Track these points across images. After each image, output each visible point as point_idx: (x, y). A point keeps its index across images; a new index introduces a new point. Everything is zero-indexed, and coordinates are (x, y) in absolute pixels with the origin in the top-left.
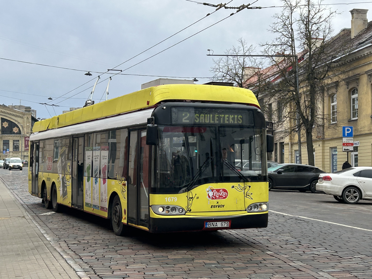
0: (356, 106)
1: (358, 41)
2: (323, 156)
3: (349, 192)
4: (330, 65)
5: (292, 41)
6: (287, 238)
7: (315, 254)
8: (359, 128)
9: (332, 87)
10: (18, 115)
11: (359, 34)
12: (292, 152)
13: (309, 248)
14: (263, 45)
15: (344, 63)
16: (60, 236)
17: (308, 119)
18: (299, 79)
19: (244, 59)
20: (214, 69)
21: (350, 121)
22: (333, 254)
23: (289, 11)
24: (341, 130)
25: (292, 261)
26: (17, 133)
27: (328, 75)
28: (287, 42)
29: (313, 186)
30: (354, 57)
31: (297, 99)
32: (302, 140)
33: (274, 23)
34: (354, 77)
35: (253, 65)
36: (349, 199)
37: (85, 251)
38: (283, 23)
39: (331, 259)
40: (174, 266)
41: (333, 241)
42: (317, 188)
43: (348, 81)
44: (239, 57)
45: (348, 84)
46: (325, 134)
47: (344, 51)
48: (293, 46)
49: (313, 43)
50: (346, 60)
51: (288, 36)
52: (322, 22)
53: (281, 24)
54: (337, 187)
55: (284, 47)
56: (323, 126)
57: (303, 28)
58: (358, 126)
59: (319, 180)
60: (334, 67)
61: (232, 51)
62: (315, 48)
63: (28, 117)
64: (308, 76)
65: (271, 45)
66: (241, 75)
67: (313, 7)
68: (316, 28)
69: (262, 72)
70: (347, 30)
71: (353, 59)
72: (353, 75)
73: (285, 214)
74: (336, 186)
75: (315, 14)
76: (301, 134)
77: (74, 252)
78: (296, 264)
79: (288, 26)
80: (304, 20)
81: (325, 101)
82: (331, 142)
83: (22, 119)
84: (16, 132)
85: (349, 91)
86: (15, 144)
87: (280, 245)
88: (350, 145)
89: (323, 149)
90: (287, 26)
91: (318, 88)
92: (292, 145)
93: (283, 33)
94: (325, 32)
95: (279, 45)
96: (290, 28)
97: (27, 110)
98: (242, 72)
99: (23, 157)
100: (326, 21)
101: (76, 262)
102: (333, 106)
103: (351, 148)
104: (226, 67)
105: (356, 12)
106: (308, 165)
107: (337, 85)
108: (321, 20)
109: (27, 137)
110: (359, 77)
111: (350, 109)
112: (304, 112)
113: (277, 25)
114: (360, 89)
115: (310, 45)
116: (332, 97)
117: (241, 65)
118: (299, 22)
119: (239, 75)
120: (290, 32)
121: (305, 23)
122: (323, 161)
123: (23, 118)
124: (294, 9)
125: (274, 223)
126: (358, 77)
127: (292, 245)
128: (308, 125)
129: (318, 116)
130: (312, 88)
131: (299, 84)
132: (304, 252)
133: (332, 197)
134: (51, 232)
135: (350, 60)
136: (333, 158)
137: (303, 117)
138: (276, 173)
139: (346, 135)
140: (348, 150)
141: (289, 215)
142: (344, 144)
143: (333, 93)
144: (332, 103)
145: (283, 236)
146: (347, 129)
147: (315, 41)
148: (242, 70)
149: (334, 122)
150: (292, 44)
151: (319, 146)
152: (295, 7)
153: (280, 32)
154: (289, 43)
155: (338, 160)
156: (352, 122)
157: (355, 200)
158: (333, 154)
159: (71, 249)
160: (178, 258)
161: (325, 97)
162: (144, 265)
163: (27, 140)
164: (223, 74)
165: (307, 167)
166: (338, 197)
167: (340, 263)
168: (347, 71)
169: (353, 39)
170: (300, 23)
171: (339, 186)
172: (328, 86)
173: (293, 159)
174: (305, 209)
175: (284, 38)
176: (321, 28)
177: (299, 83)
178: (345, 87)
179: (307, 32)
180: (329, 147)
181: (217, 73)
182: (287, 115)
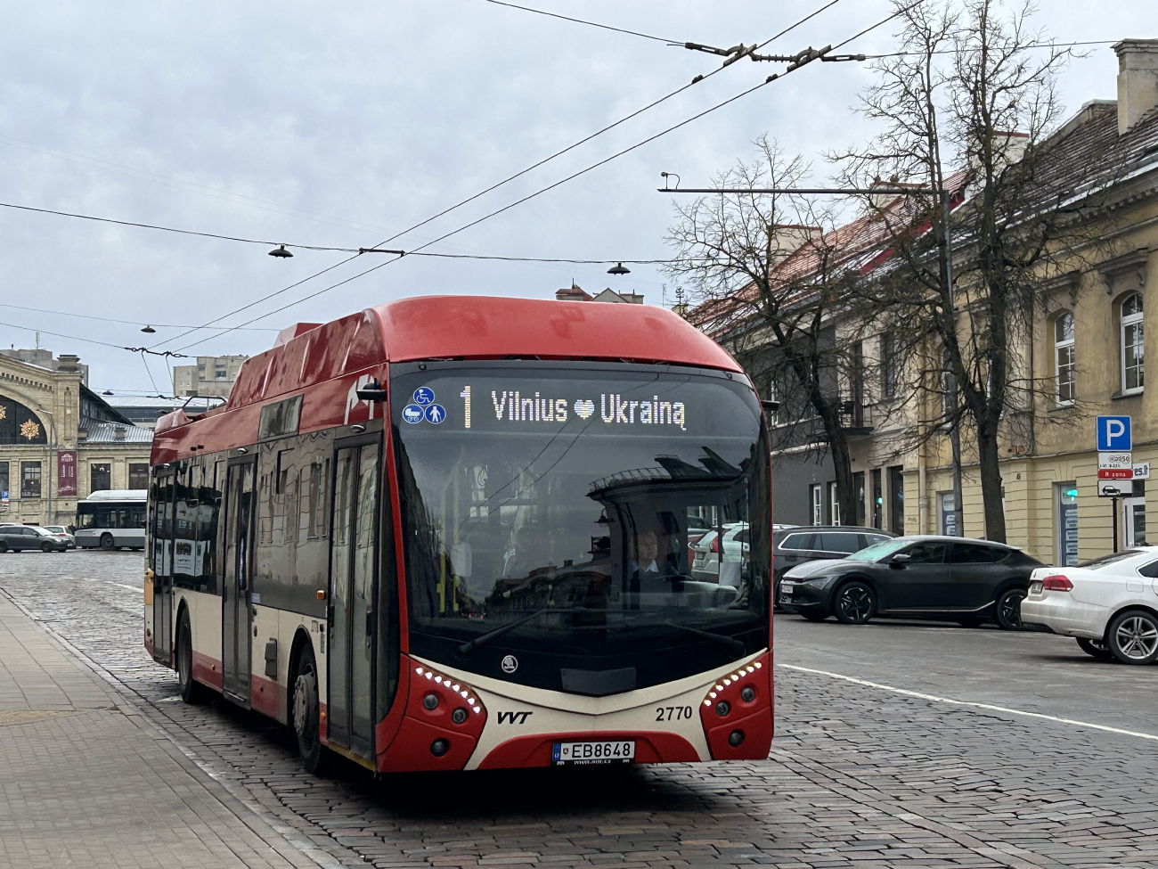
0: (1136, 351)
1: (1141, 141)
2: (1032, 509)
3: (1129, 625)
4: (1052, 220)
5: (931, 146)
6: (955, 772)
7: (1053, 821)
8: (1148, 419)
9: (1061, 290)
10: (36, 383)
11: (1142, 121)
12: (928, 498)
13: (1028, 801)
14: (838, 159)
15: (1096, 214)
16: (245, 767)
17: (983, 393)
18: (954, 263)
19: (774, 200)
20: (678, 233)
21: (1118, 398)
22: (1109, 819)
23: (921, 49)
24: (1091, 427)
25: (983, 841)
26: (34, 441)
27: (1047, 250)
28: (915, 148)
29: (1005, 609)
30: (1129, 194)
31: (950, 331)
32: (964, 459)
33: (873, 88)
34: (1130, 259)
35: (803, 219)
36: (1128, 649)
37: (333, 813)
38: (902, 87)
39: (1104, 836)
40: (623, 857)
41: (1101, 779)
42: (1025, 615)
43: (1111, 272)
44: (755, 195)
45: (1110, 278)
46: (1037, 439)
47: (1096, 176)
48: (935, 161)
49: (996, 152)
50: (1105, 205)
51: (917, 129)
52: (1027, 84)
53: (896, 89)
54: (1089, 612)
55: (906, 163)
56: (1031, 414)
57: (965, 103)
58: (1146, 416)
59: (1030, 590)
60: (1067, 227)
61: (736, 176)
62: (1004, 167)
63: (68, 388)
64: (982, 255)
65: (864, 156)
66: (764, 253)
67: (999, 37)
68: (1008, 103)
69: (834, 243)
70: (1102, 105)
71: (1125, 201)
72: (1127, 252)
73: (930, 697)
74: (1086, 607)
75: (1005, 57)
76: (961, 440)
77: (302, 815)
78: (997, 852)
79: (918, 96)
80: (969, 77)
81: (1036, 336)
82: (1055, 466)
83: (50, 394)
84: (30, 436)
85: (1116, 303)
86: (28, 477)
87: (936, 794)
88: (1122, 477)
89: (1032, 490)
90: (915, 98)
91: (1015, 292)
92: (931, 474)
93: (903, 118)
94: (1037, 115)
95: (888, 157)
96: (922, 104)
97: (67, 364)
98: (769, 243)
99: (53, 516)
100: (1041, 79)
101: (319, 847)
102: (1063, 351)
103: (1125, 486)
104: (716, 227)
105: (1134, 50)
106: (986, 541)
107: (1073, 282)
108: (1024, 77)
109: (65, 453)
110: (1147, 256)
111: (1117, 360)
112: (972, 370)
113: (883, 93)
114: (1152, 297)
115: (989, 157)
116: (1058, 321)
117: (765, 221)
118: (954, 83)
119: (757, 252)
120: (924, 115)
121: (972, 86)
122: (1032, 528)
123: (53, 392)
124: (936, 41)
125: (903, 726)
126: (1144, 256)
127: (974, 793)
128: (984, 411)
129: (1016, 384)
130: (995, 294)
131: (954, 282)
132: (1015, 813)
133: (1071, 644)
134: (212, 753)
135: (1117, 204)
136: (1063, 518)
137: (968, 387)
138: (887, 566)
139: (1109, 444)
140: (1114, 491)
141: (945, 700)
142: (1102, 474)
143: (1063, 310)
144: (1058, 341)
145: (940, 767)
146: (1112, 425)
147: (1004, 143)
148: (766, 237)
149: (1066, 403)
150: (932, 154)
151: (1019, 477)
152: (939, 38)
153: (892, 116)
154: (922, 150)
155: (1078, 525)
156: (1127, 401)
157: (1147, 653)
158: (1064, 503)
159: (289, 806)
160: (628, 832)
161: (1035, 320)
162: (530, 854)
163: (66, 463)
164: (708, 248)
165: (985, 547)
166: (1091, 642)
167: (1133, 846)
168: (1107, 240)
169: (1123, 135)
170: (955, 88)
171: (1096, 609)
172: (1047, 286)
173: (934, 520)
174: (993, 681)
175: (904, 137)
176: (1023, 103)
177: (954, 278)
178: (1101, 288)
179: (979, 117)
180: (1051, 481)
181: (688, 245)
182: (916, 381)
